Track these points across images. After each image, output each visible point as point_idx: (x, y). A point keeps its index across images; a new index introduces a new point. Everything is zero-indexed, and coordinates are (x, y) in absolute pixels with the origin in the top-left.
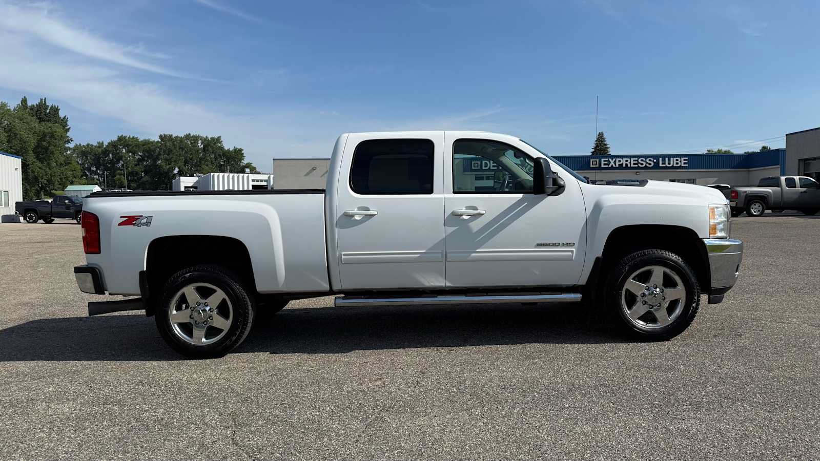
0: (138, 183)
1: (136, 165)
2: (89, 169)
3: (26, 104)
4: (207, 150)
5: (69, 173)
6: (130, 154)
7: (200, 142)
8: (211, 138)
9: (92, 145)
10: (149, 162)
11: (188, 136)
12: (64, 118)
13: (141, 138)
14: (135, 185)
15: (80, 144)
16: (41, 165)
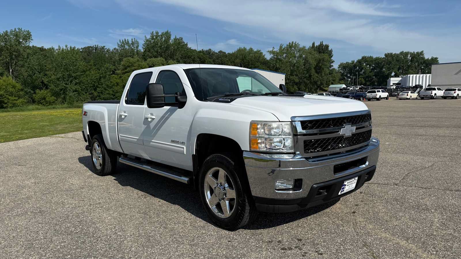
0: (370, 82)
1: (370, 72)
2: (346, 76)
3: (314, 45)
4: (413, 60)
5: (331, 78)
6: (368, 66)
7: (409, 55)
8: (416, 53)
9: (349, 63)
10: (378, 70)
11: (402, 53)
12: (331, 50)
13: (374, 56)
14: (369, 83)
15: (343, 63)
16: (318, 75)
